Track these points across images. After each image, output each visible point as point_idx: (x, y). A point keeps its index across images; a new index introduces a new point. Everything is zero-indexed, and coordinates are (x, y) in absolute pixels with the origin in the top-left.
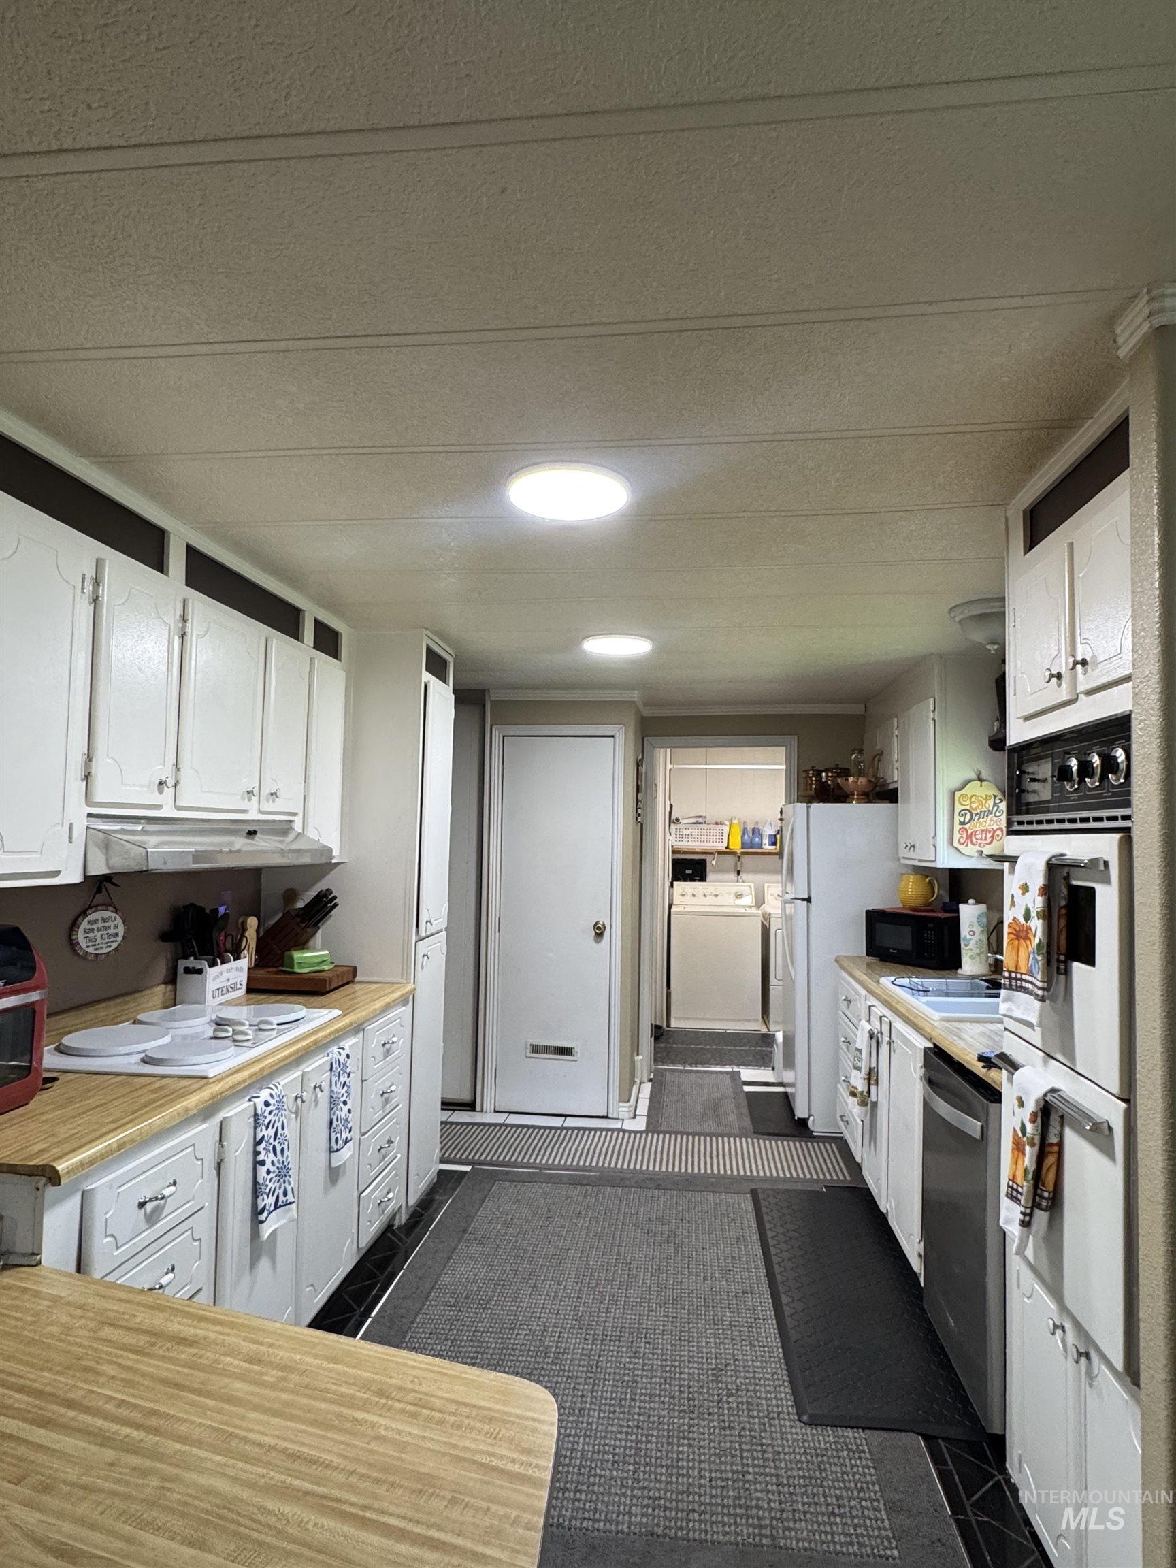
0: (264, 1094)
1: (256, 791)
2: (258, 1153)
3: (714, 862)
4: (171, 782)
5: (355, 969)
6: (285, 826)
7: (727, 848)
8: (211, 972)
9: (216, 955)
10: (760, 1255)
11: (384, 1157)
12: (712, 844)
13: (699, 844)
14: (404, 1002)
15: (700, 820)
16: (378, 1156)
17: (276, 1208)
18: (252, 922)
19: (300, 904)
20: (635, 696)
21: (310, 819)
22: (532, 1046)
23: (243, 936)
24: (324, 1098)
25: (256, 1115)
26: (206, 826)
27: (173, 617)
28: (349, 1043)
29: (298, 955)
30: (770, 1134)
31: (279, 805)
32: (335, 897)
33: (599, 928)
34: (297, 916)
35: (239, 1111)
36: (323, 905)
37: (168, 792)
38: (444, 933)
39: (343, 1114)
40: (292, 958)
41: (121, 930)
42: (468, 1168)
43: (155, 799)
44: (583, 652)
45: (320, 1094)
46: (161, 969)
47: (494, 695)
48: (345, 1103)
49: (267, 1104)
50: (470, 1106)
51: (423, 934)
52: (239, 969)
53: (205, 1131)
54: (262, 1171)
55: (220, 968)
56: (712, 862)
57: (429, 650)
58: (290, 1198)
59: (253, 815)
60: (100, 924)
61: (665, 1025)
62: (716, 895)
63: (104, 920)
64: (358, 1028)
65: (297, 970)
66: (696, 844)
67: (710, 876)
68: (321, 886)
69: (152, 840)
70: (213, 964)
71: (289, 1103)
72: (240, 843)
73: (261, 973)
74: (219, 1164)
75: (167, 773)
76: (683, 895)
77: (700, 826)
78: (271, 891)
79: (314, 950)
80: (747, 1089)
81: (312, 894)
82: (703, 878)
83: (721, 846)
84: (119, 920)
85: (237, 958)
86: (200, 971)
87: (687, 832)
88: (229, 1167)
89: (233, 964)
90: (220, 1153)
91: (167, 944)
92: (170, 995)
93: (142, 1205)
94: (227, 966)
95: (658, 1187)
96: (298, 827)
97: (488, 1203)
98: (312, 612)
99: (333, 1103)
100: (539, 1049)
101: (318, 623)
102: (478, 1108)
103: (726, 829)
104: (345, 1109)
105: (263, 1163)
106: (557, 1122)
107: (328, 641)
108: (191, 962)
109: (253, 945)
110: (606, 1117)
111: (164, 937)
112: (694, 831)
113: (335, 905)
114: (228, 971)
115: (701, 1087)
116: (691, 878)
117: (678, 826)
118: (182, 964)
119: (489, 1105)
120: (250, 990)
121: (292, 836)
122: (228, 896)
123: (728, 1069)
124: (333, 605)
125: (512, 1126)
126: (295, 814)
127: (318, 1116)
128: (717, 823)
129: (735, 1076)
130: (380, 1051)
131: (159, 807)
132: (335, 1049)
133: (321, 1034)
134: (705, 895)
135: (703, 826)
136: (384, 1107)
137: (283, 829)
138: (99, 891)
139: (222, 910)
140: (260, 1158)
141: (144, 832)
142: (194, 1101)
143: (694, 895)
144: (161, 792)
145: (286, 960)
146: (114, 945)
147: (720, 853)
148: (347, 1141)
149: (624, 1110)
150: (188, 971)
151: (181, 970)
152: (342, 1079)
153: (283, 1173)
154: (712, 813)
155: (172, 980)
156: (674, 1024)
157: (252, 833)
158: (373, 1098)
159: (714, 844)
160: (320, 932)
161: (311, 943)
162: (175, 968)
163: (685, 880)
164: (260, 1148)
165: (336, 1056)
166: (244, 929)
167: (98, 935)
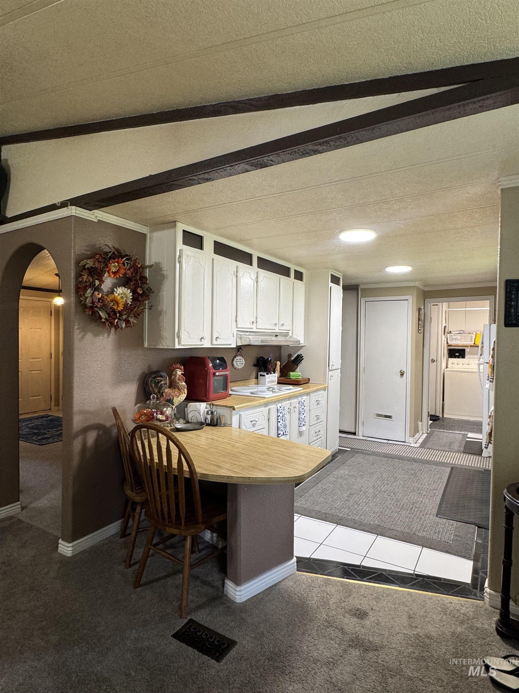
0: (280, 405)
1: (278, 324)
2: (278, 419)
3: (468, 350)
4: (255, 322)
5: (309, 379)
6: (287, 334)
7: (474, 344)
8: (267, 376)
9: (268, 372)
10: (445, 482)
11: (317, 435)
12: (467, 342)
13: (461, 342)
14: (324, 389)
15: (462, 332)
16: (315, 435)
17: (283, 435)
18: (278, 363)
19: (293, 359)
20: (417, 284)
21: (294, 332)
22: (376, 414)
23: (276, 367)
24: (297, 410)
25: (277, 409)
26: (265, 333)
27: (254, 277)
28: (304, 398)
29: (292, 373)
30: (469, 453)
31: (284, 328)
32: (303, 357)
33: (401, 372)
34: (292, 362)
35: (273, 407)
36: (299, 359)
37: (255, 324)
38: (340, 370)
39: (303, 417)
40: (290, 374)
41: (244, 362)
42: (349, 449)
43: (251, 326)
44: (386, 272)
45: (295, 409)
46: (254, 375)
47: (362, 287)
48: (303, 414)
49: (280, 407)
50: (354, 434)
51: (330, 369)
52: (275, 376)
53: (265, 410)
54: (279, 424)
55: (269, 375)
56: (467, 350)
57: (332, 275)
58: (287, 433)
59: (277, 331)
60: (239, 360)
61: (441, 416)
62: (468, 364)
63: (240, 359)
64: (308, 394)
65: (291, 378)
66: (459, 342)
67: (467, 356)
68: (299, 353)
69: (251, 337)
70: (267, 374)
71: (286, 408)
72: (274, 338)
73: (281, 378)
74: (269, 419)
75: (254, 320)
76: (453, 364)
77: (461, 335)
78: (285, 354)
79: (298, 372)
80: (468, 439)
81: (296, 355)
82: (463, 357)
83: (472, 343)
84: (243, 360)
85: (274, 373)
86: (264, 376)
87: (455, 337)
88: (271, 420)
89: (273, 375)
90: (269, 417)
91: (256, 367)
92: (256, 382)
93: (251, 421)
94: (271, 375)
95: (416, 462)
96: (290, 334)
97: (353, 458)
98: (293, 268)
99: (300, 413)
100: (379, 415)
101: (295, 271)
102: (357, 434)
103: (474, 336)
104: (303, 416)
105: (279, 422)
106: (386, 441)
107: (299, 276)
108: (262, 373)
109: (279, 370)
110: (405, 442)
111: (255, 365)
112: (459, 337)
113: (303, 359)
114: (272, 376)
115: (448, 437)
116: (458, 357)
117: (451, 335)
118: (259, 373)
119: (361, 434)
120: (278, 383)
121: (289, 337)
122: (271, 355)
123: (463, 433)
124: (300, 265)
125: (368, 440)
126: (289, 330)
127: (295, 416)
128: (469, 333)
129: (465, 436)
130: (316, 403)
131: (252, 328)
132: (300, 398)
133: (295, 393)
134: (463, 364)
135: (463, 335)
136: (317, 420)
137: (286, 335)
138: (238, 351)
139: (270, 359)
140: (279, 420)
141: (249, 335)
142: (262, 401)
143: (458, 364)
144: (253, 324)
145: (288, 375)
146: (242, 366)
147: (471, 346)
148: (304, 425)
149: (411, 440)
150: (261, 375)
151: (259, 375)
152: (303, 407)
153: (285, 426)
154: (467, 329)
155: (257, 378)
156: (445, 416)
157: (277, 336)
158: (313, 416)
159: (468, 342)
160: (299, 367)
161: (296, 370)
162: (258, 375)
163: (455, 358)
164: (279, 418)
165: (300, 400)
166: (276, 365)
167: (239, 363)
